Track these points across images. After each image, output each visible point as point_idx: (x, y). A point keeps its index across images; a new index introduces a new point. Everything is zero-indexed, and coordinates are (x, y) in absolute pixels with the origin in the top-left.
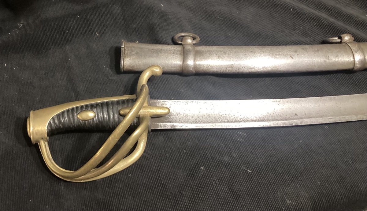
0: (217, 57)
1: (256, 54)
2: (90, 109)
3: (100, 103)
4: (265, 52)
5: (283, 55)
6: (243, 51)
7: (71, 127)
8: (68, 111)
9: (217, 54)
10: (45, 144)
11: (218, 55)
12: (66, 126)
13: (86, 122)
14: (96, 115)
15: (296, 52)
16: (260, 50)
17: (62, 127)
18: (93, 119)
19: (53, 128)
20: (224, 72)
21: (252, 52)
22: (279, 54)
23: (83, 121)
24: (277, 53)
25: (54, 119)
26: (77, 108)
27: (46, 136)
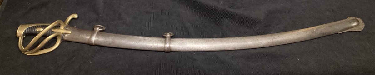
7: (33, 33)
8: (34, 27)
10: (21, 38)
12: (31, 32)
19: (26, 32)
25: (27, 29)
26: (38, 26)
27: (22, 35)
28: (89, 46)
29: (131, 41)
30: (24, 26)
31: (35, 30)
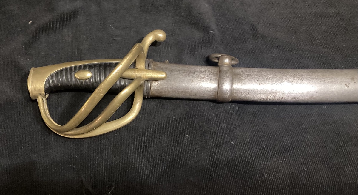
0: (258, 84)
1: (304, 81)
2: (87, 69)
3: (98, 64)
4: (315, 78)
5: (337, 82)
6: (289, 77)
7: (68, 86)
8: (66, 69)
9: (258, 80)
10: (43, 99)
11: (259, 82)
12: (64, 84)
13: (83, 81)
14: (93, 76)
15: (353, 79)
16: (309, 75)
17: (60, 85)
18: (90, 79)
19: (51, 85)
20: (264, 101)
21: (299, 78)
22: (332, 82)
23: (80, 81)
24: (330, 81)
25: (52, 76)
26: (75, 67)
27: (44, 92)
28: (212, 104)
29: (328, 82)
30: (40, 69)
31: (71, 78)
